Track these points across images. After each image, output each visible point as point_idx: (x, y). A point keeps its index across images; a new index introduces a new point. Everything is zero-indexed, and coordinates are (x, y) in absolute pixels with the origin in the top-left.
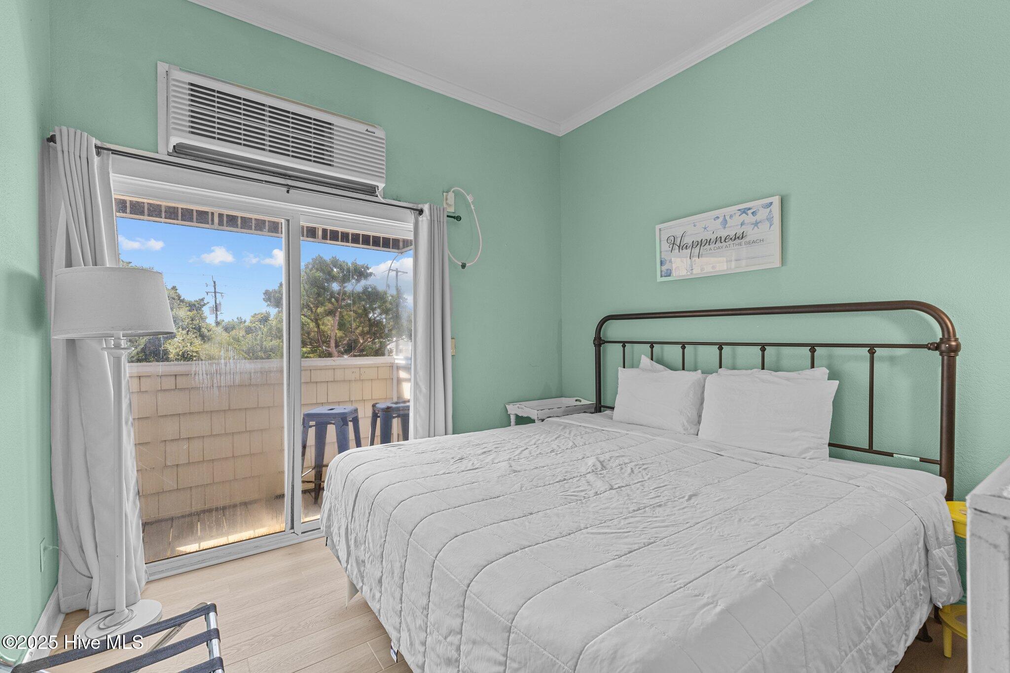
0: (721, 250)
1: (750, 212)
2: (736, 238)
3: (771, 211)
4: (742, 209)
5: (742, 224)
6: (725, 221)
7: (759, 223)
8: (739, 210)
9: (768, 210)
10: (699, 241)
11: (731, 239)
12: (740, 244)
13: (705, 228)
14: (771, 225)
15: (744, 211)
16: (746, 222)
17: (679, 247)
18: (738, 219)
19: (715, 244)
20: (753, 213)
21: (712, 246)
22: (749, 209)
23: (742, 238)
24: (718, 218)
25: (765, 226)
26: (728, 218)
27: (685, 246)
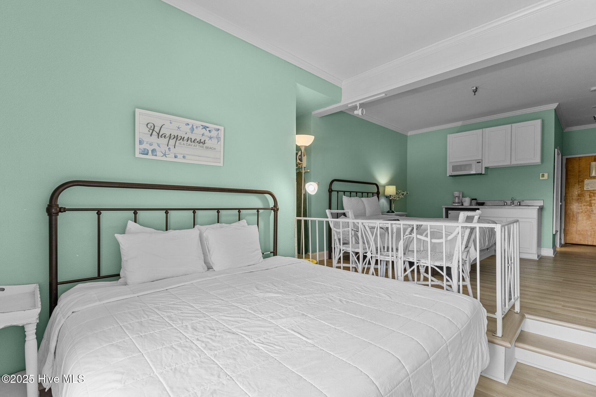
0: (191, 147)
1: (208, 129)
2: (200, 142)
3: (218, 134)
4: (204, 126)
5: (203, 135)
6: (192, 129)
7: (212, 138)
8: (202, 125)
9: (217, 132)
10: (176, 136)
11: (198, 142)
12: (203, 147)
13: (179, 128)
14: (218, 142)
15: (205, 128)
16: (205, 134)
17: (158, 134)
18: (201, 131)
19: (187, 141)
20: (209, 131)
21: (185, 142)
22: (208, 127)
23: (204, 143)
24: (188, 124)
25: (215, 141)
26: (195, 127)
27: (164, 135)
